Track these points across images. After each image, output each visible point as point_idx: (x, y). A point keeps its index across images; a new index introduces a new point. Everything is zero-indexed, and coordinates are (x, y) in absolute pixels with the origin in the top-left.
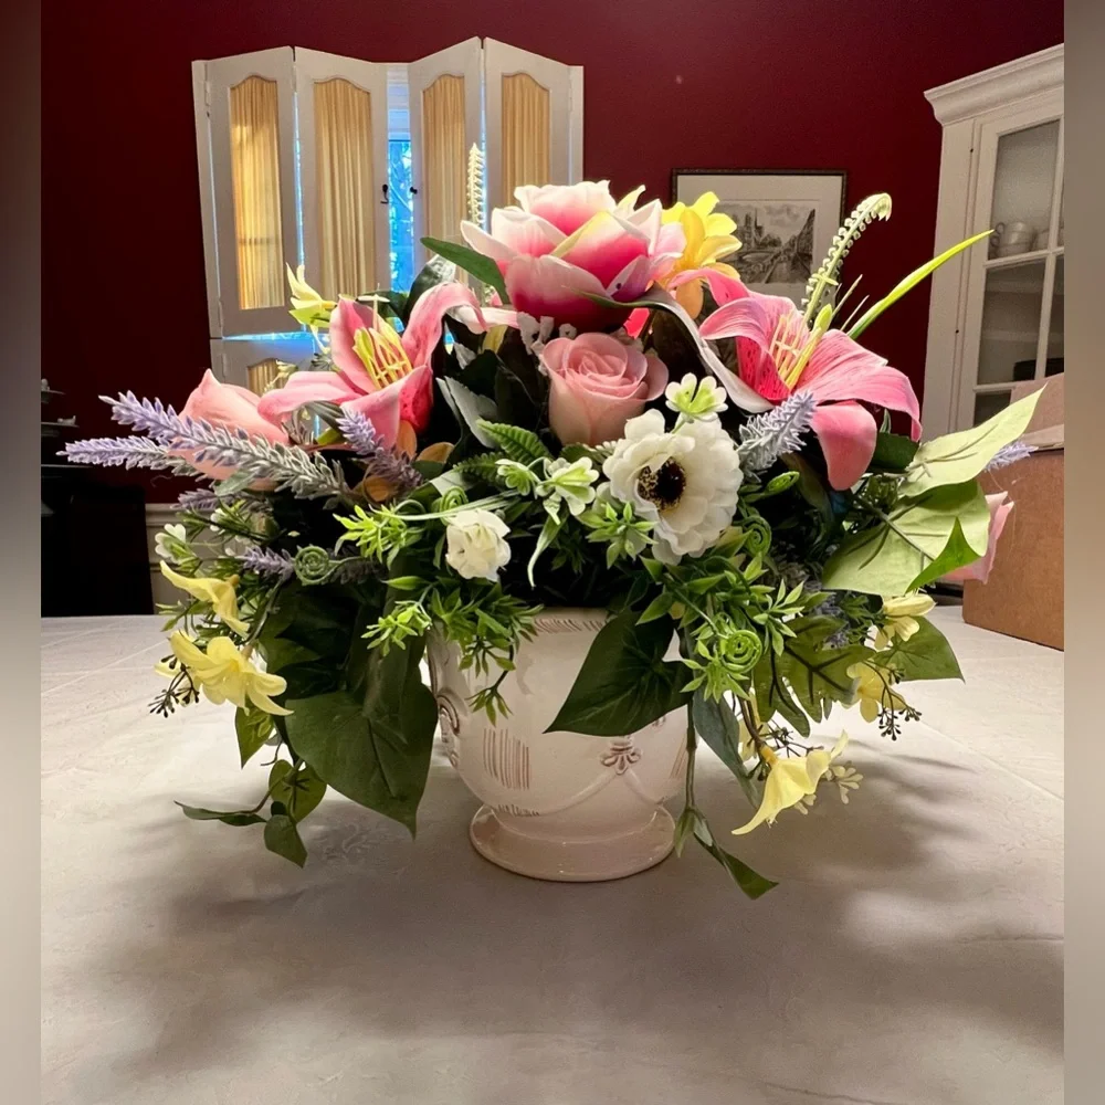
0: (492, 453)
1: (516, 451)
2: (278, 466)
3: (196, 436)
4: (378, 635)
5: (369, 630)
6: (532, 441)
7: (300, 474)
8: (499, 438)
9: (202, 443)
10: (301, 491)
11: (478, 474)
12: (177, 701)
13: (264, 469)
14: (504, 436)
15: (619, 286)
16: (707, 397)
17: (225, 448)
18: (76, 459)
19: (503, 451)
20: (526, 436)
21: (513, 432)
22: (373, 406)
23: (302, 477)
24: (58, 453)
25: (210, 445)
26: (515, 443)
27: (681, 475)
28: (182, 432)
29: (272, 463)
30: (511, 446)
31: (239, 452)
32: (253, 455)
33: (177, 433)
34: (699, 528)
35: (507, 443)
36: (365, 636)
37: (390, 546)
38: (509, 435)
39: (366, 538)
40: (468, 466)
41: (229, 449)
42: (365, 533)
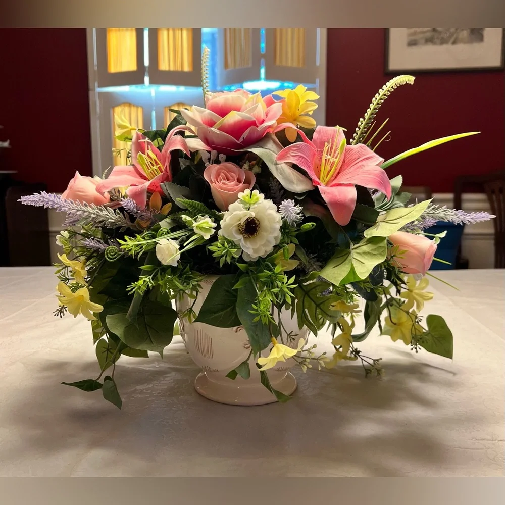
0: (183, 211)
1: (195, 210)
2: (100, 216)
3: (68, 206)
4: (132, 290)
5: (128, 288)
6: (201, 206)
7: (109, 218)
8: (187, 205)
9: (70, 209)
10: (109, 225)
11: (177, 220)
12: (66, 310)
13: (94, 218)
14: (189, 204)
15: (244, 138)
16: (256, 197)
17: (78, 210)
18: (25, 203)
19: (189, 210)
20: (198, 204)
21: (193, 202)
22: (137, 192)
23: (109, 220)
24: (18, 200)
25: (73, 209)
26: (194, 207)
27: (255, 224)
28: (62, 205)
29: (98, 215)
30: (192, 208)
31: (84, 211)
32: (89, 212)
33: (61, 205)
34: (264, 245)
35: (190, 207)
36: (127, 290)
37: (140, 250)
38: (191, 203)
39: (129, 248)
40: (173, 217)
41: (80, 210)
42: (128, 246)
